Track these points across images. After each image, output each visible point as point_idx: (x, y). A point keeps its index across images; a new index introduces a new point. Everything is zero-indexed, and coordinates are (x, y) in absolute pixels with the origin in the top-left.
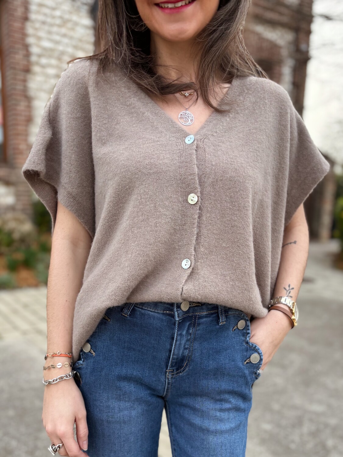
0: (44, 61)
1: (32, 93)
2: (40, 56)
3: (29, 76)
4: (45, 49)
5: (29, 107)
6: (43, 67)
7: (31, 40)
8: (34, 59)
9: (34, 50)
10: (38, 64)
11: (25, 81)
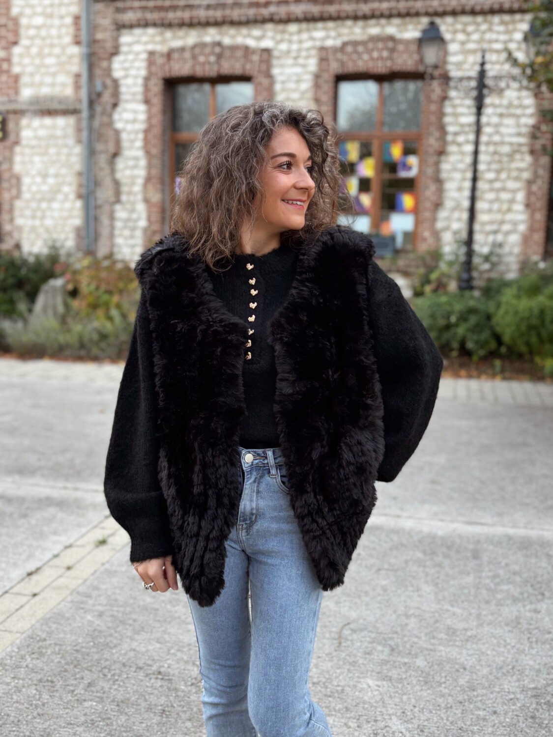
0: (461, 139)
1: (444, 175)
2: (456, 134)
3: (443, 158)
4: (462, 125)
5: (440, 191)
6: (459, 145)
7: (447, 119)
8: (449, 138)
9: (451, 129)
10: (454, 142)
11: (437, 164)
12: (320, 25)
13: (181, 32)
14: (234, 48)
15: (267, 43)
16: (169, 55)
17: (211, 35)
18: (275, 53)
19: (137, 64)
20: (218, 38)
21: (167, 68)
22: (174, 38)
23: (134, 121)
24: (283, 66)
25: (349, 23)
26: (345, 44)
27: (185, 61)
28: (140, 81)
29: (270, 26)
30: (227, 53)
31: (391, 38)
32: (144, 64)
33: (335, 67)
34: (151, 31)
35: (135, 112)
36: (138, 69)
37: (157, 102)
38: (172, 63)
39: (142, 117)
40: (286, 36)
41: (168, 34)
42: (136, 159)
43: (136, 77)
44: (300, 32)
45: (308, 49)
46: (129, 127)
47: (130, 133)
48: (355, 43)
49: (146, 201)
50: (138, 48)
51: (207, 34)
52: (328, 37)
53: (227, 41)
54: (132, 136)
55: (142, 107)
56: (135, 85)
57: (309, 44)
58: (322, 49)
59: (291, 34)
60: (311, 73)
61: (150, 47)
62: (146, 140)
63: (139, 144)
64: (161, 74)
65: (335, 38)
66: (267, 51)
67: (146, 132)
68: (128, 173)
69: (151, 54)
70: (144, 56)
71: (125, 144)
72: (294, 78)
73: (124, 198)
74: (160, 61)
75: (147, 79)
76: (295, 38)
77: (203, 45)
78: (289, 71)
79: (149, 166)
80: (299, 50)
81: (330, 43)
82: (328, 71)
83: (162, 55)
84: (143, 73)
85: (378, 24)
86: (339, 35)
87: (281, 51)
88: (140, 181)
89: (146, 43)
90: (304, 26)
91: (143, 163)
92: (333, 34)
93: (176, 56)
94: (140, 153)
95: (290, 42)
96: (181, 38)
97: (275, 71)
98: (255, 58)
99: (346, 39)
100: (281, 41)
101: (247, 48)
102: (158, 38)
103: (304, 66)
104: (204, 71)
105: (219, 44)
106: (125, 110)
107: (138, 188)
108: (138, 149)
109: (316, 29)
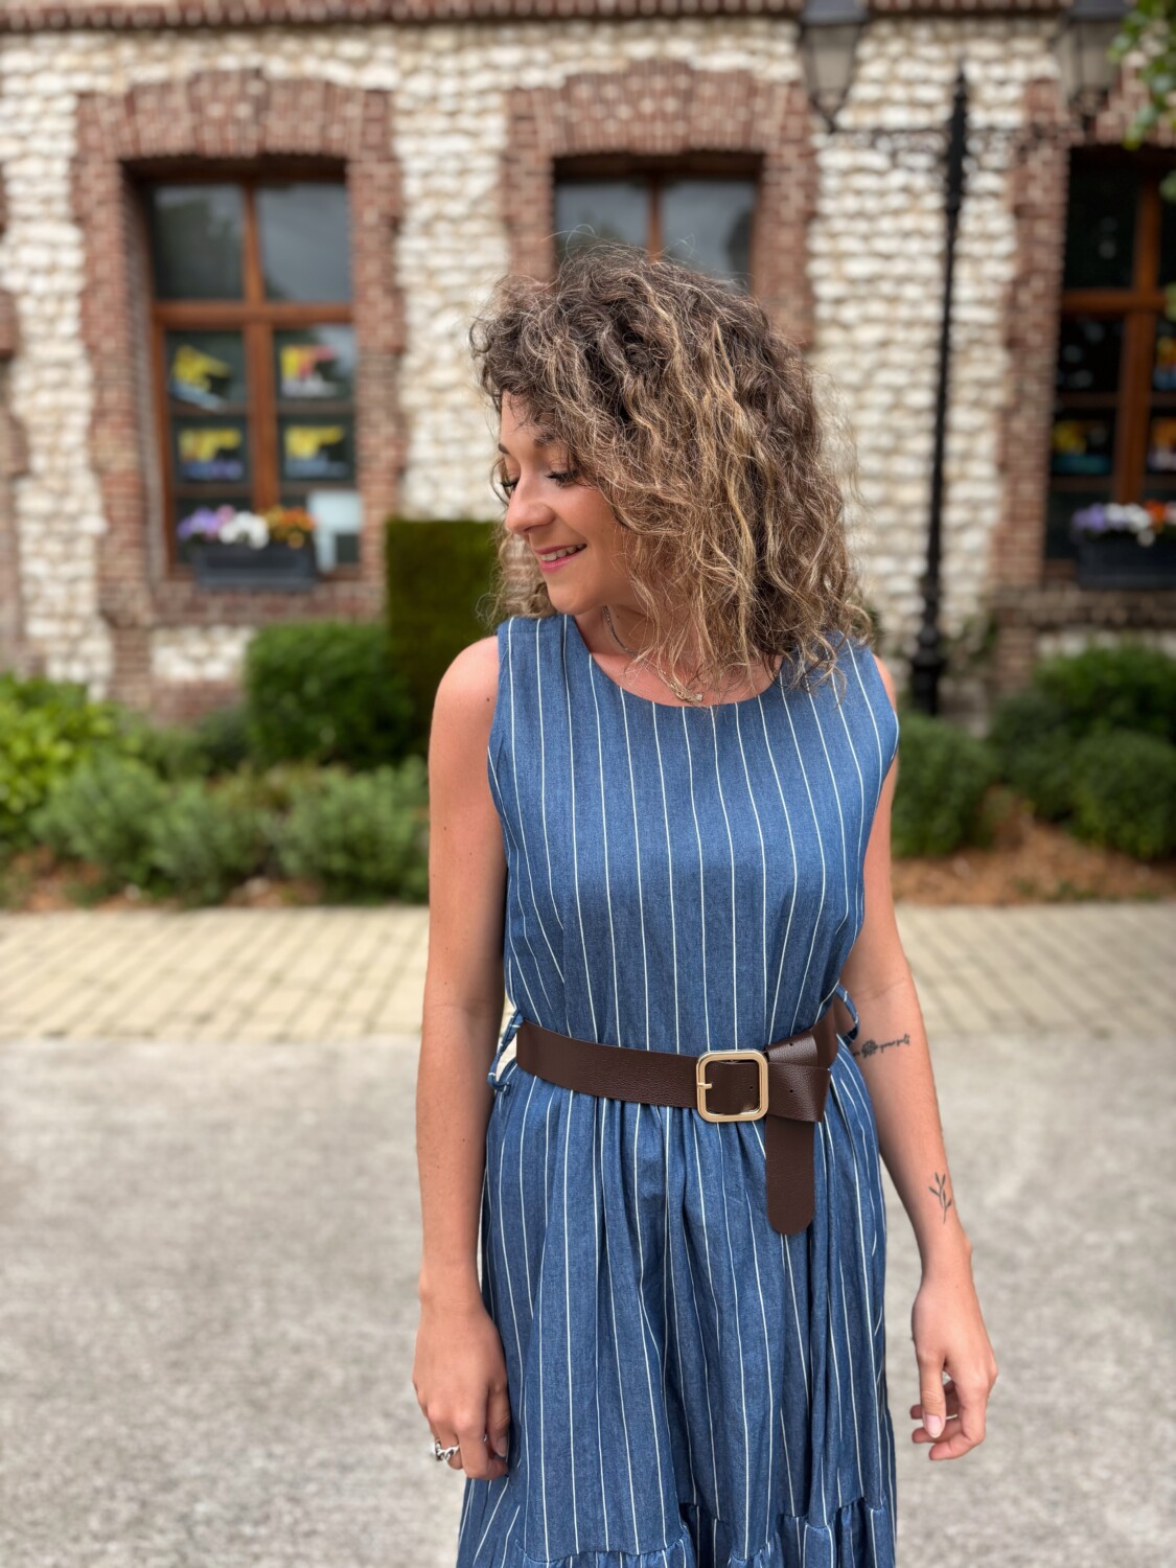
0: (849, 313)
2: (839, 301)
4: (852, 281)
6: (846, 327)
7: (818, 267)
8: (824, 311)
9: (826, 290)
10: (834, 322)
12: (508, 33)
13: (160, 47)
14: (297, 85)
15: (379, 75)
16: (130, 100)
17: (237, 54)
18: (401, 102)
19: (49, 124)
20: (254, 60)
21: (126, 134)
22: (141, 59)
23: (51, 270)
24: (421, 134)
25: (579, 29)
26: (571, 81)
27: (175, 115)
28: (60, 167)
29: (384, 33)
30: (279, 98)
31: (682, 67)
32: (68, 124)
33: (550, 138)
34: (80, 41)
35: (53, 246)
36: (54, 136)
37: (110, 218)
38: (141, 120)
39: (72, 258)
40: (426, 60)
41: (127, 50)
42: (64, 364)
43: (48, 157)
44: (459, 49)
45: (482, 93)
46: (40, 284)
47: (41, 299)
48: (599, 79)
49: (98, 469)
50: (50, 83)
51: (226, 51)
52: (528, 64)
53: (277, 67)
54: (50, 308)
55: (70, 234)
56: (47, 176)
57: (483, 80)
58: (516, 91)
59: (439, 54)
60: (490, 152)
61: (82, 82)
62: (85, 316)
63: (68, 326)
64: (111, 152)
65: (546, 66)
66: (381, 94)
67: (85, 295)
68: (45, 399)
69: (84, 96)
70: (68, 104)
71: (32, 327)
72: (452, 165)
73: (39, 462)
74: (108, 116)
75: (77, 161)
76: (449, 64)
77: (219, 77)
78: (438, 146)
79: (99, 384)
80: (459, 95)
81: (533, 78)
82: (533, 146)
83: (112, 101)
84: (67, 146)
85: (647, 34)
86: (558, 59)
87: (415, 97)
88: (79, 420)
89: (69, 71)
90: (469, 34)
91: (82, 374)
92: (540, 54)
93: (147, 102)
94: (73, 351)
95: (438, 73)
96: (160, 59)
97: (404, 146)
98: (353, 111)
99: (573, 68)
100: (414, 71)
101: (329, 86)
102: (101, 60)
103: (473, 134)
104: (224, 141)
105: (258, 73)
106: (25, 242)
107: (73, 437)
108: (68, 339)
109: (499, 43)
